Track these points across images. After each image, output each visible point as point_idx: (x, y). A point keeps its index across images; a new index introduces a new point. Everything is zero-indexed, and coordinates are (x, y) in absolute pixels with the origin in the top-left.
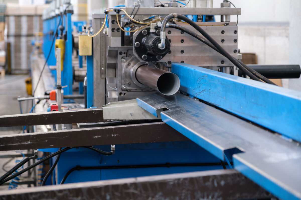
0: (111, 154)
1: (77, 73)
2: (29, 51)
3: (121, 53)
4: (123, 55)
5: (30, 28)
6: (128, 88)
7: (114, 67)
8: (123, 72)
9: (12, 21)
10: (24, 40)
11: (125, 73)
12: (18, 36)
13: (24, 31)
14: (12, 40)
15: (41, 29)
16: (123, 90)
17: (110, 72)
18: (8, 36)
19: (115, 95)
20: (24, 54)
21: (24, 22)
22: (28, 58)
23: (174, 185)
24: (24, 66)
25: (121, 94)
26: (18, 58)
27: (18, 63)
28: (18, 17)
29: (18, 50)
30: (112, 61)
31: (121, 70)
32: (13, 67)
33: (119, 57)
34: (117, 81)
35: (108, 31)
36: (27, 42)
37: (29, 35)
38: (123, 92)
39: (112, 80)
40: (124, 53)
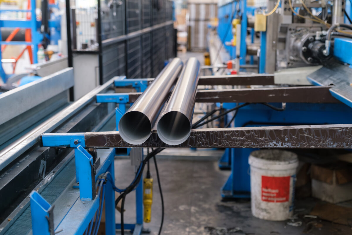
0: (282, 110)
1: (250, 48)
2: (206, 33)
3: (290, 30)
4: (293, 31)
5: (207, 13)
6: (296, 59)
7: (284, 41)
8: (292, 45)
9: (193, 8)
10: (202, 24)
11: (294, 46)
12: (197, 20)
13: (202, 16)
14: (192, 24)
15: (216, 15)
16: (291, 60)
17: (280, 45)
18: (190, 20)
19: (283, 64)
20: (201, 36)
21: (203, 9)
22: (205, 39)
23: (342, 132)
24: (201, 45)
25: (289, 63)
26: (197, 39)
27: (197, 43)
28: (198, 5)
29: (197, 31)
30: (282, 36)
31: (290, 43)
32: (193, 45)
33: (289, 32)
34: (287, 53)
35: (281, 11)
36: (205, 25)
37: (207, 20)
38: (291, 62)
39: (281, 52)
40: (294, 30)
